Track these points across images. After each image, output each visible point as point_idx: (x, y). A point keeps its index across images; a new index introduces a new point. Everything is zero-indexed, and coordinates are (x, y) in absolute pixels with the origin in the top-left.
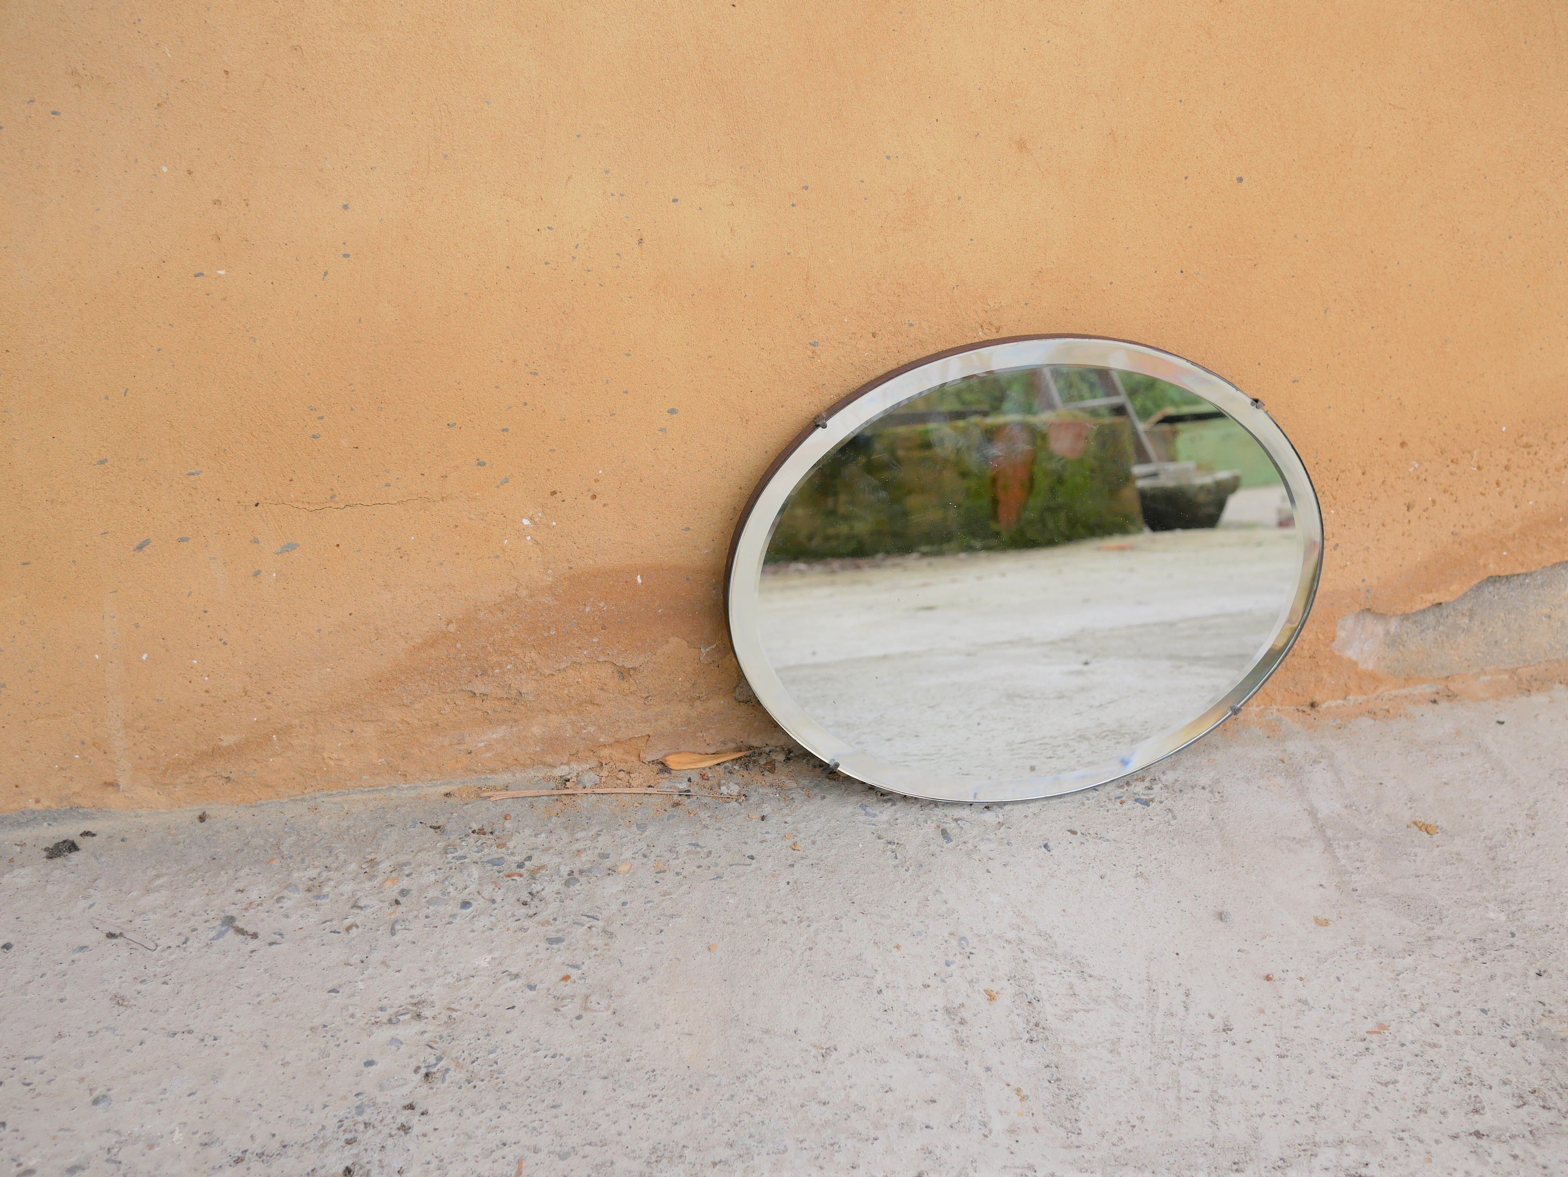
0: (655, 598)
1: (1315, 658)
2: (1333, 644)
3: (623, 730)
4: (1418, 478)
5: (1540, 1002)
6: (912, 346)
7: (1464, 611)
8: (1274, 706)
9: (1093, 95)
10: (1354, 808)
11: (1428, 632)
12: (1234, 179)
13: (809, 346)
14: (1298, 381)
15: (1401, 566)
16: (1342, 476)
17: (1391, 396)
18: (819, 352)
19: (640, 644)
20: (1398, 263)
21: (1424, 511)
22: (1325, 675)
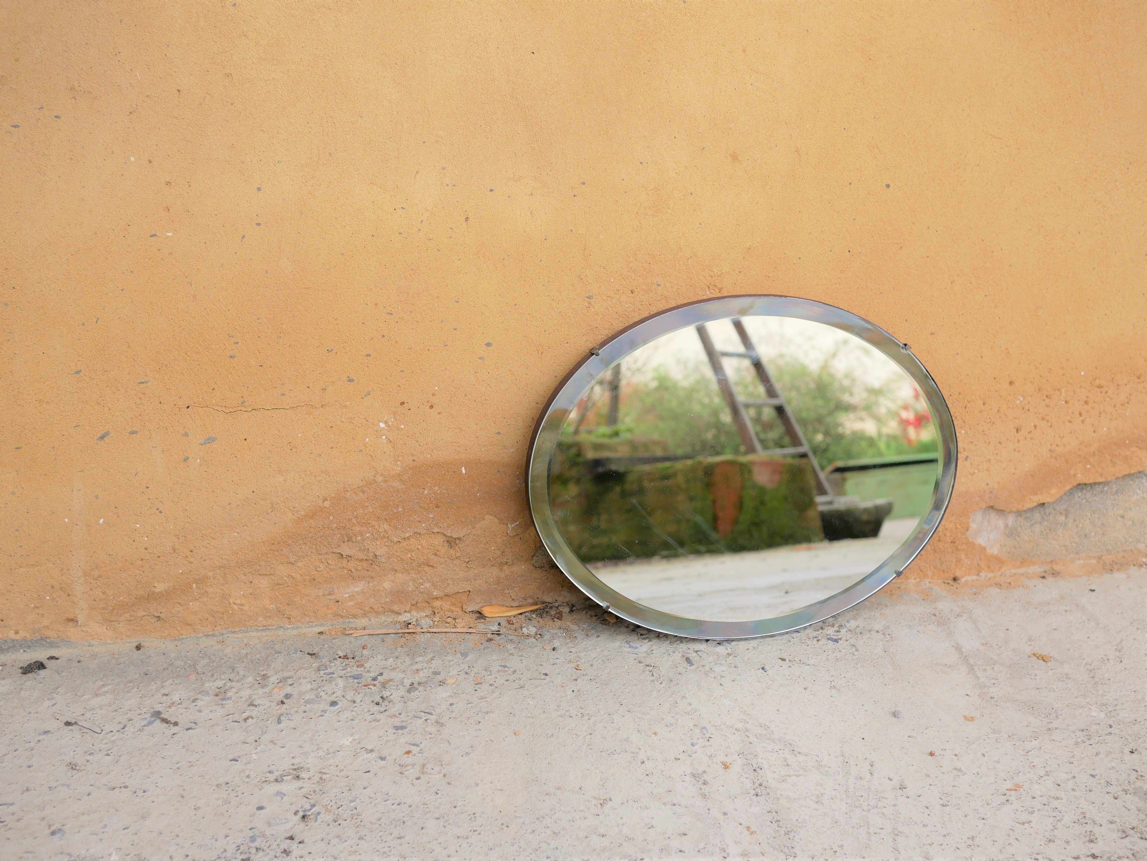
0: (475, 485)
1: (955, 542)
2: (968, 533)
3: (451, 586)
4: (1023, 408)
5: (1134, 770)
6: (659, 301)
7: (1062, 511)
8: (926, 579)
9: (784, 123)
10: (988, 645)
11: (1036, 526)
12: (884, 185)
13: (586, 298)
14: (934, 334)
15: (1014, 474)
16: (969, 405)
17: (1001, 347)
18: (593, 303)
19: (463, 520)
20: (1001, 249)
21: (1029, 433)
22: (963, 557)
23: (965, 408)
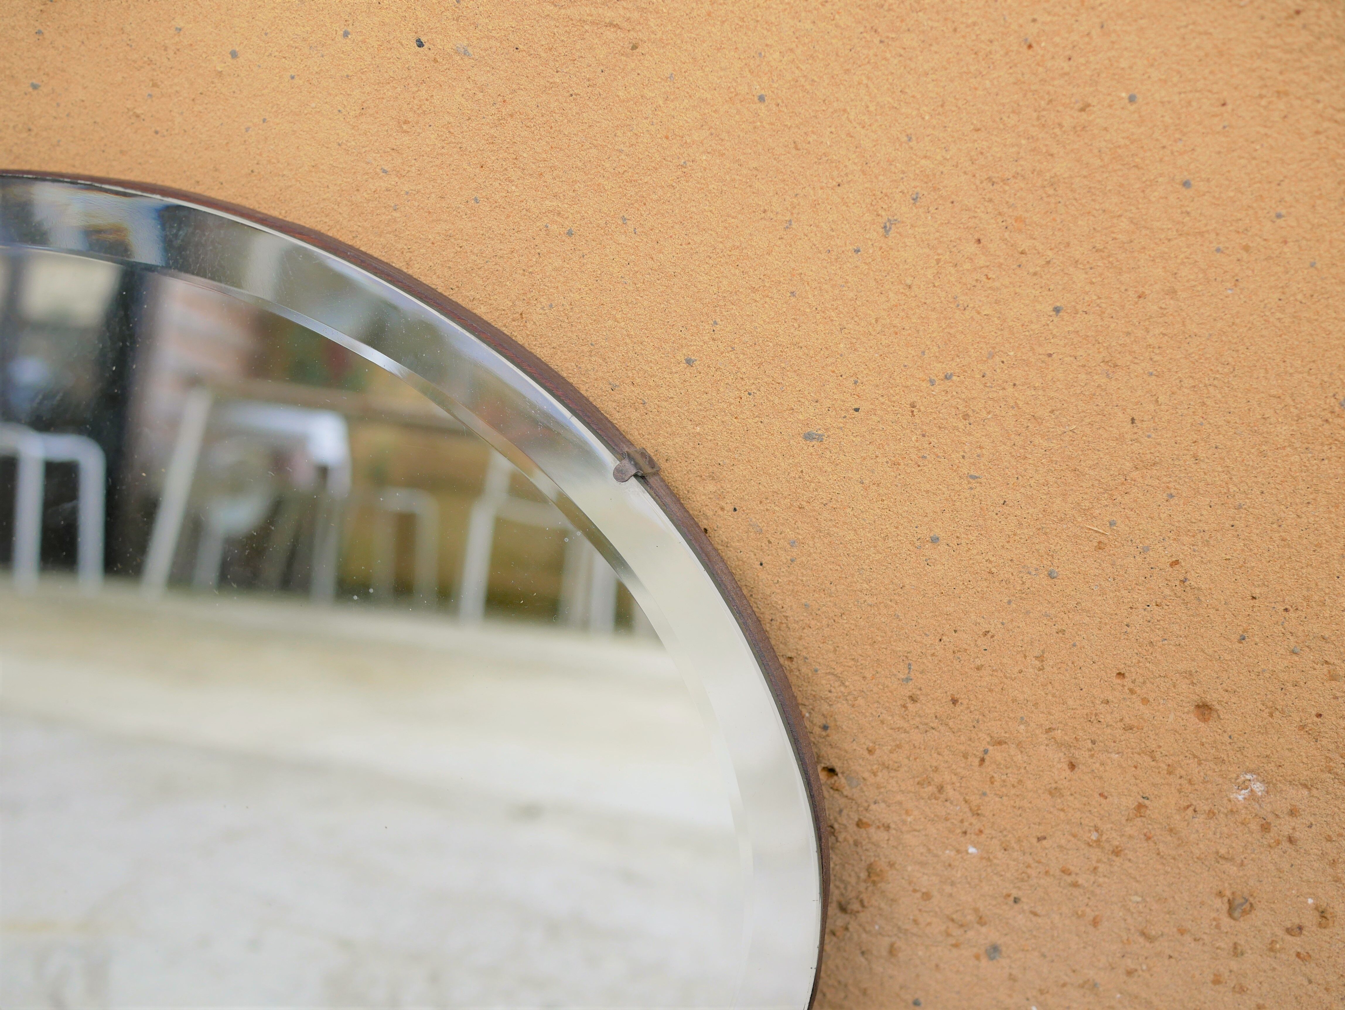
4: (1265, 828)
14: (820, 438)
16: (996, 753)
17: (1146, 550)
20: (1132, 99)
21: (1289, 931)
23: (983, 760)
